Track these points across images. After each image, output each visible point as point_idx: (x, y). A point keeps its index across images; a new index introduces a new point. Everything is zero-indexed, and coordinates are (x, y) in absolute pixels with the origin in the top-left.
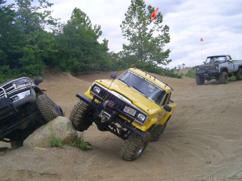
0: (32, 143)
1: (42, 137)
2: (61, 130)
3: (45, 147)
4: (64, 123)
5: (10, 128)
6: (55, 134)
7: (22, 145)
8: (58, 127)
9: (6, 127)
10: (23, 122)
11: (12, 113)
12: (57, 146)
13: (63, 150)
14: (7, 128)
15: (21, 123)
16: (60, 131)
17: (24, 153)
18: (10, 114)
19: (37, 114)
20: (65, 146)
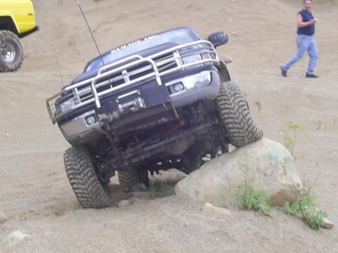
0: (197, 193)
1: (223, 182)
2: (268, 172)
3: (225, 207)
4: (277, 157)
5: (150, 148)
6: (253, 180)
7: (173, 193)
8: (262, 166)
9: (140, 146)
10: (180, 139)
11: (164, 120)
12: (255, 209)
13: (270, 221)
14: (143, 147)
15: (175, 141)
16: (266, 175)
17: (182, 215)
18: (159, 121)
19: (215, 125)
20: (274, 212)
